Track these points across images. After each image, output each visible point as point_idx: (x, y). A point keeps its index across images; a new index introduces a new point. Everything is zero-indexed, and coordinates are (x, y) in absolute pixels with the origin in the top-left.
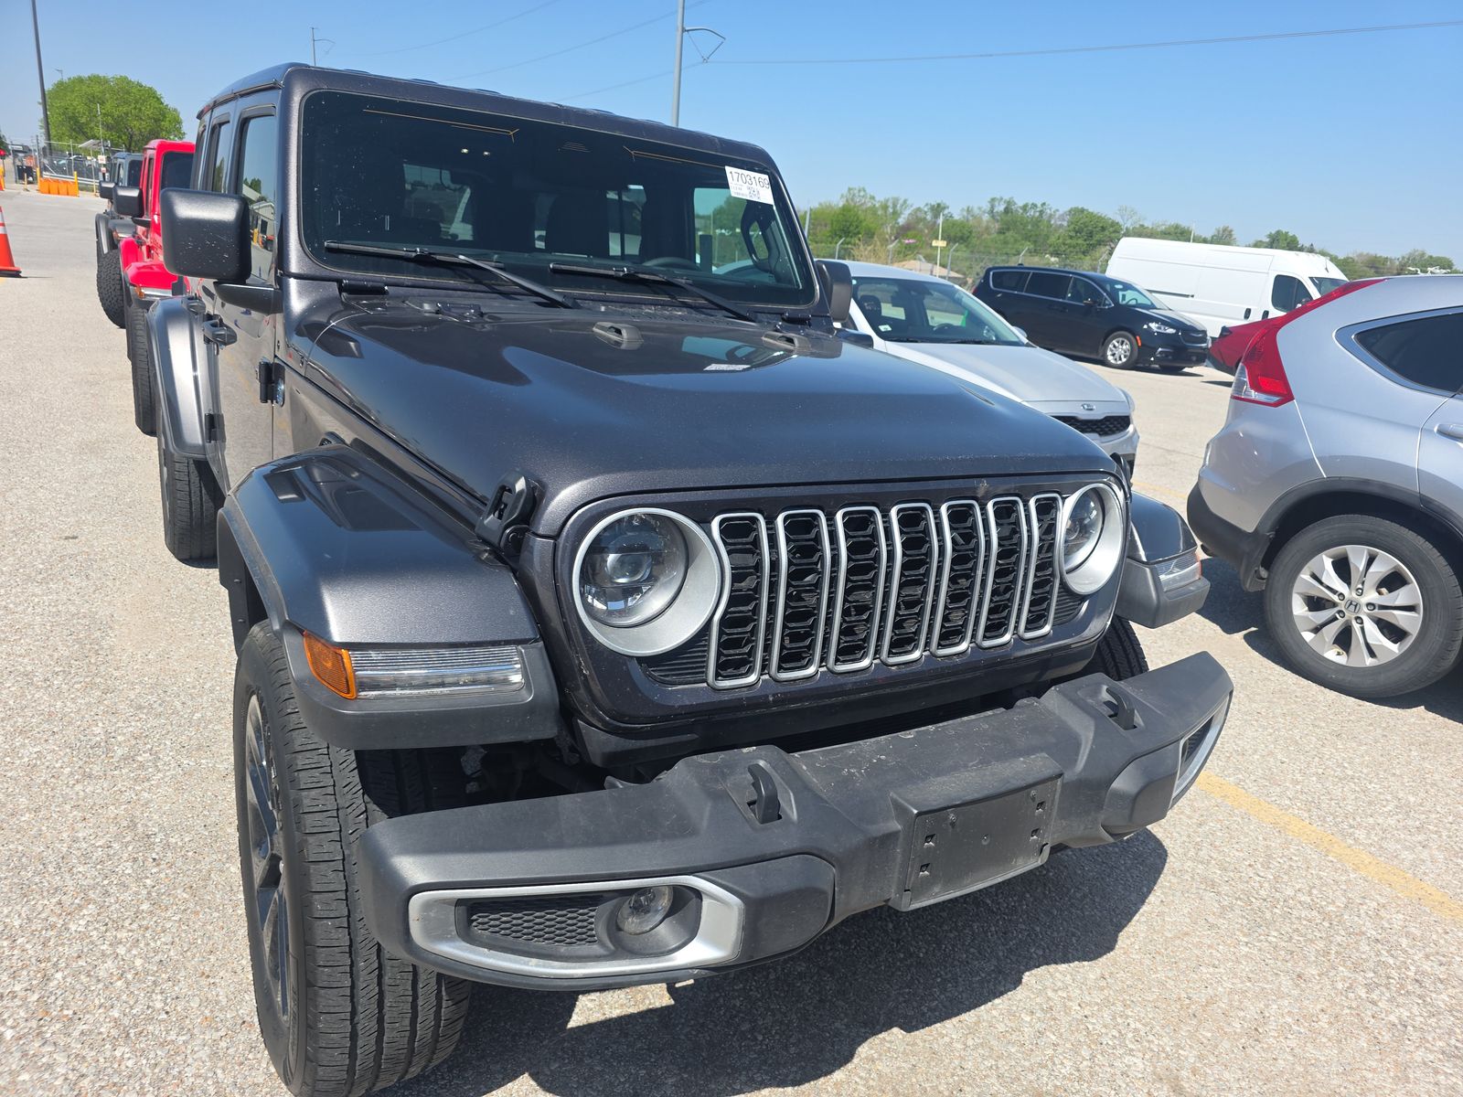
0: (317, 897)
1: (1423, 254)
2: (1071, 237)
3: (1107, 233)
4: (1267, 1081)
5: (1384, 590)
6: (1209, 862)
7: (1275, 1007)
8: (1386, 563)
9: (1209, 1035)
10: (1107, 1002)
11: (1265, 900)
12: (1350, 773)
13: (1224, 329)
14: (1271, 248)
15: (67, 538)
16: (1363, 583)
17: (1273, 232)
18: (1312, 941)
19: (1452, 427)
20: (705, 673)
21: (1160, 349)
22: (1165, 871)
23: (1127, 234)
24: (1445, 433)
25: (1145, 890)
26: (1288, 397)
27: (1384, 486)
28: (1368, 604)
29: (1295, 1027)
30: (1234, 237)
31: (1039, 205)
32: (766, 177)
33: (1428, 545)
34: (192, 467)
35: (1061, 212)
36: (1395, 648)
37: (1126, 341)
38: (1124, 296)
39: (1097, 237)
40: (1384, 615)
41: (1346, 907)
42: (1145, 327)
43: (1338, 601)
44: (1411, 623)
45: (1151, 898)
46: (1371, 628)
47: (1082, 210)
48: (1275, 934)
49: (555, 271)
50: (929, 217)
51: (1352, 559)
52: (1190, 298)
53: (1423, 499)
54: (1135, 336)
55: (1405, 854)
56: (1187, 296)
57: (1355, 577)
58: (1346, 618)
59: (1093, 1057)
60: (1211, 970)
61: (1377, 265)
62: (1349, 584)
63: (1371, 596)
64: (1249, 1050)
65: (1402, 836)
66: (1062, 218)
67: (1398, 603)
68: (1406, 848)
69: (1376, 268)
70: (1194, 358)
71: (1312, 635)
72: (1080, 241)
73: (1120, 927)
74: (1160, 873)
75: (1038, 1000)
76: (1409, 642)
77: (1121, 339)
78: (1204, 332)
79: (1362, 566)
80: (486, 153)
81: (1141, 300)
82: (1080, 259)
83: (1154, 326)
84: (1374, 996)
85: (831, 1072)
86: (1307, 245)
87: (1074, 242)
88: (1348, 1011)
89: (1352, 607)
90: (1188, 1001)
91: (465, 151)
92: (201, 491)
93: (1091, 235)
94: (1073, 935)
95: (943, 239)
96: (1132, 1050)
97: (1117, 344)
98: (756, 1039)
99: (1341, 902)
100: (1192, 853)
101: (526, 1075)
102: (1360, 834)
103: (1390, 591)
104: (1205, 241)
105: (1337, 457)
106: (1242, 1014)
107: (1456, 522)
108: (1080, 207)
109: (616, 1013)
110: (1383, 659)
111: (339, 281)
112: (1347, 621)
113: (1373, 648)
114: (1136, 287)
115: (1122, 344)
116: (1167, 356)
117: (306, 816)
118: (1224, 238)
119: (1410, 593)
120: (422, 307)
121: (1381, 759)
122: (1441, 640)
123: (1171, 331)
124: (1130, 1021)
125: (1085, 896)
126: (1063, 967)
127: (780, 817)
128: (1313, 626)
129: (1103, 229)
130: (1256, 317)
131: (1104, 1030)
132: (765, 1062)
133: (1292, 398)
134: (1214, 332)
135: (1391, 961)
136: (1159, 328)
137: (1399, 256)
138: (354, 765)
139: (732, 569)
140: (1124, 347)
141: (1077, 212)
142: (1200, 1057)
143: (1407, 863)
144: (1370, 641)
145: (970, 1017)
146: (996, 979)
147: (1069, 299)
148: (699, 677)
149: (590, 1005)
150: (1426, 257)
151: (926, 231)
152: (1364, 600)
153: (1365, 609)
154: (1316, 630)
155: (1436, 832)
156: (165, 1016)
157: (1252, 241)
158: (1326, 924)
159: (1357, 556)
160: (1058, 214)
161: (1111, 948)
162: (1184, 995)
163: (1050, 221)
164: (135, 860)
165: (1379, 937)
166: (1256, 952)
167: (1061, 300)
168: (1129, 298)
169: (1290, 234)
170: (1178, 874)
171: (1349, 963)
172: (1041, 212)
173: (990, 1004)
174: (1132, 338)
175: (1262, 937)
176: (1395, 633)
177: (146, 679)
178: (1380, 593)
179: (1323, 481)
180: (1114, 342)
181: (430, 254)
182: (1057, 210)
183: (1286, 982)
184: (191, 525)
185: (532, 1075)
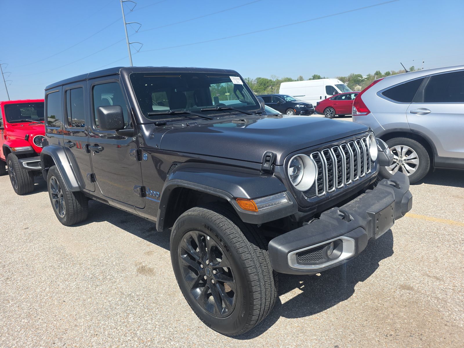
0: (248, 268)
1: (354, 74)
2: (259, 86)
3: (269, 83)
4: (446, 269)
5: (407, 155)
6: (401, 229)
7: (437, 254)
8: (406, 149)
9: (427, 264)
10: (400, 264)
11: (419, 233)
12: (418, 201)
13: (317, 103)
14: (314, 79)
15: (25, 229)
16: (401, 155)
17: (313, 75)
18: (435, 239)
19: (414, 111)
20: (316, 193)
21: (301, 112)
22: (393, 233)
23: (282, 82)
24: (411, 113)
25: (391, 238)
26: (369, 112)
27: (401, 129)
28: (404, 160)
29: (444, 257)
30: (303, 78)
31: (247, 79)
32: (239, 77)
33: (415, 141)
34: (73, 195)
35: (254, 80)
36: (414, 170)
37: (291, 111)
38: (287, 99)
39: (267, 85)
40: (409, 162)
41: (437, 230)
42: (296, 106)
43: (396, 161)
44: (416, 162)
45: (394, 240)
46: (407, 166)
47: (260, 78)
48: (426, 239)
49: (202, 111)
50: (216, 88)
51: (397, 149)
52: (304, 96)
53: (411, 130)
54: (294, 109)
55: (442, 215)
56: (303, 96)
57: (399, 154)
58: (399, 165)
59: (406, 275)
60: (418, 250)
61: (343, 79)
62: (398, 156)
63: (404, 158)
64: (438, 264)
65: (439, 212)
66: (255, 81)
67: (412, 157)
68: (442, 214)
69: (343, 80)
70: (311, 113)
71: (392, 172)
72: (262, 87)
73: (392, 248)
74: (392, 234)
75: (385, 267)
76: (417, 167)
77: (290, 111)
78: (311, 105)
79: (400, 151)
80: (152, 85)
81: (292, 99)
82: (264, 92)
83: (298, 106)
84: (456, 246)
85: (352, 295)
86: (323, 77)
87: (260, 87)
88: (453, 250)
89: (400, 162)
90: (418, 258)
91: (146, 85)
92: (76, 202)
93: (265, 85)
94: (383, 252)
95: (228, 93)
96: (413, 271)
97: (289, 113)
98: (329, 293)
99: (436, 229)
100: (396, 228)
101: (281, 316)
102: (430, 214)
103: (408, 155)
104: (296, 81)
105: (386, 124)
106: (431, 258)
107: (421, 134)
108: (259, 77)
109: (291, 298)
110: (412, 173)
111: (155, 123)
112: (400, 166)
113: (408, 171)
114: (290, 96)
115: (291, 112)
116: (304, 113)
117: (239, 249)
118: (301, 79)
119: (414, 155)
120: (182, 125)
121: (422, 197)
122: (425, 164)
123: (303, 106)
124: (408, 266)
125: (379, 243)
126: (386, 259)
127: (351, 220)
128: (391, 169)
129: (268, 82)
130: (323, 99)
131: (404, 269)
132: (335, 297)
133: (370, 112)
134: (314, 104)
135: (455, 238)
136: (299, 106)
137: (348, 76)
138: (243, 235)
139: (318, 166)
140: (291, 113)
141: (258, 79)
142: (429, 269)
143: (444, 217)
144: (407, 169)
145: (373, 275)
146: (373, 266)
147: (273, 102)
148: (315, 194)
149: (283, 298)
150: (355, 75)
151: (216, 92)
152: (403, 159)
153: (404, 161)
154: (393, 170)
155: (445, 209)
156: (176, 332)
157: (308, 79)
158: (436, 234)
159: (398, 148)
160: (253, 80)
161: (393, 253)
162: (416, 258)
163: (251, 83)
164: (132, 301)
165: (449, 234)
166: (425, 244)
167: (270, 103)
168: (288, 99)
169: (318, 75)
170: (396, 233)
171: (446, 241)
172: (248, 80)
173: (376, 271)
174: (293, 110)
175: (424, 241)
176: (412, 165)
177: (89, 258)
178: (406, 156)
179: (385, 131)
180: (288, 112)
181: (174, 112)
182: (253, 79)
183: (436, 249)
184: (74, 213)
185: (282, 316)
